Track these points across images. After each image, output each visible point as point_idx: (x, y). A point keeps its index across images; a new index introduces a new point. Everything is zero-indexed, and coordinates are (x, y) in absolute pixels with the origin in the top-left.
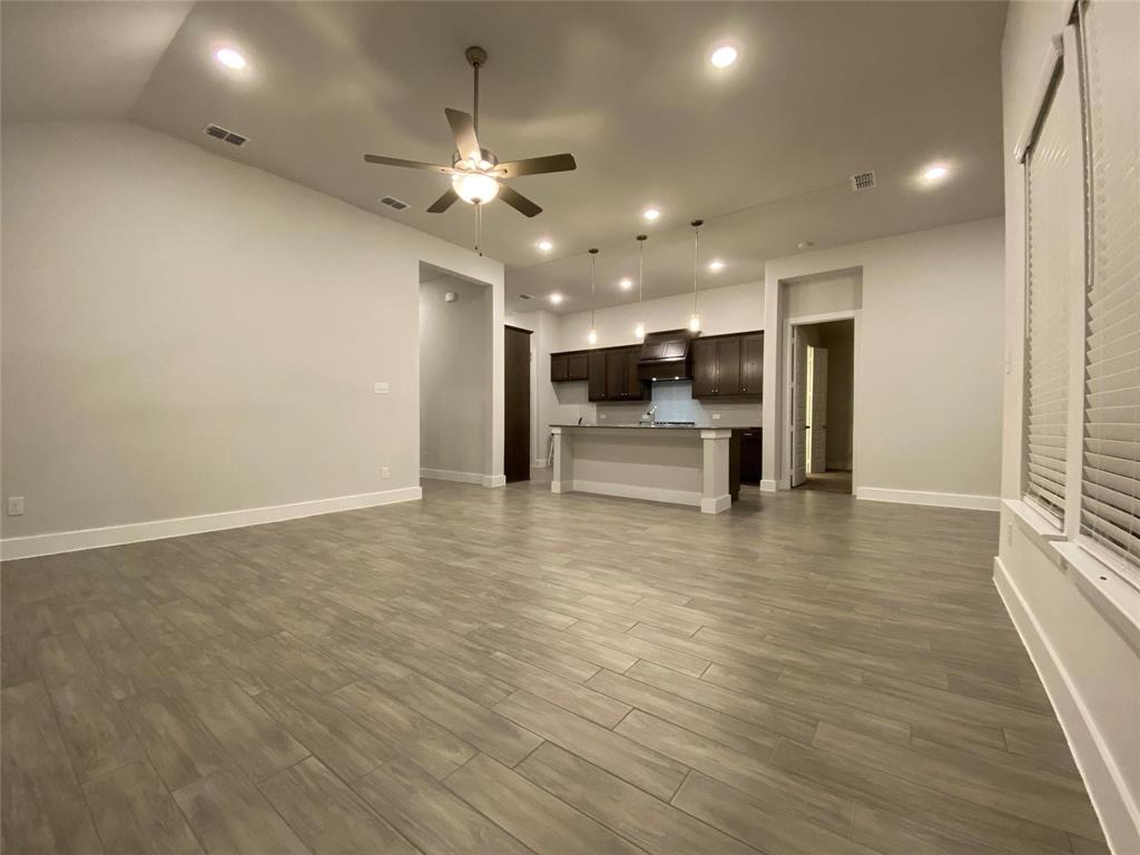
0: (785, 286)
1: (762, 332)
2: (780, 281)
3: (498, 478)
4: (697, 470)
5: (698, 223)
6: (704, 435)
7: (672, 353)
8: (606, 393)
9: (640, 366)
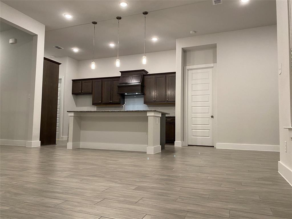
0: (185, 51)
1: (175, 73)
2: (182, 48)
3: (36, 142)
4: (145, 133)
5: (146, 13)
6: (148, 114)
7: (134, 81)
8: (102, 101)
9: (119, 87)
